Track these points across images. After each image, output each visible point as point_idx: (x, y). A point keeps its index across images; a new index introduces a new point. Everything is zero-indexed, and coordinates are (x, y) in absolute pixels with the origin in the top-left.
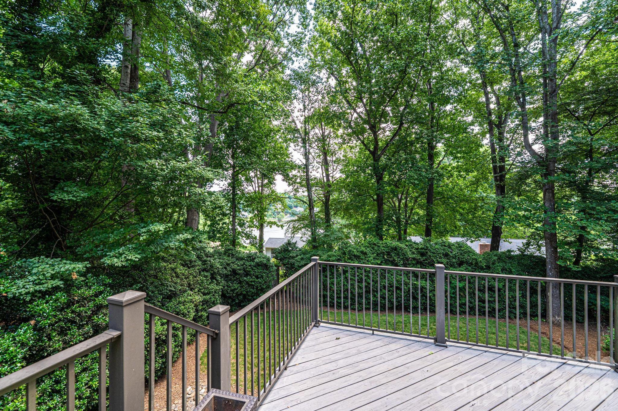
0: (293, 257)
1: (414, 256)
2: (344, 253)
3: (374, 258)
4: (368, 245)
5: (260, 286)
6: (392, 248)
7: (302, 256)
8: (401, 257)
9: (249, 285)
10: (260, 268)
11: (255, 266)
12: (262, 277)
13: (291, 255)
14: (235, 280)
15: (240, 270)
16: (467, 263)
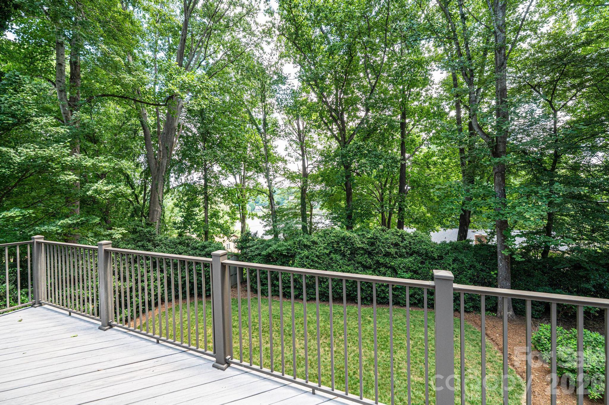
0: (250, 247)
7: (258, 246)
13: (248, 245)
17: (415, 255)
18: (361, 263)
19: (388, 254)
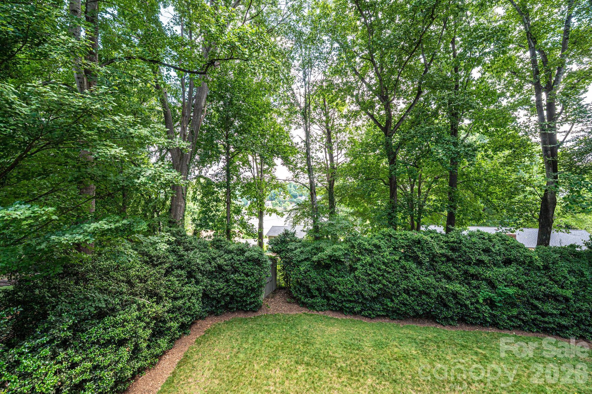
0: (292, 250)
1: (443, 251)
2: (353, 247)
3: (390, 253)
4: (382, 236)
5: (251, 285)
6: (413, 240)
7: (302, 249)
8: (427, 253)
9: (237, 284)
10: (251, 263)
11: (245, 261)
12: (253, 274)
13: (289, 247)
14: (221, 278)
15: (227, 265)
16: (516, 260)
17: (514, 264)
18: (444, 273)
19: (480, 262)
